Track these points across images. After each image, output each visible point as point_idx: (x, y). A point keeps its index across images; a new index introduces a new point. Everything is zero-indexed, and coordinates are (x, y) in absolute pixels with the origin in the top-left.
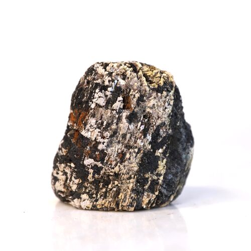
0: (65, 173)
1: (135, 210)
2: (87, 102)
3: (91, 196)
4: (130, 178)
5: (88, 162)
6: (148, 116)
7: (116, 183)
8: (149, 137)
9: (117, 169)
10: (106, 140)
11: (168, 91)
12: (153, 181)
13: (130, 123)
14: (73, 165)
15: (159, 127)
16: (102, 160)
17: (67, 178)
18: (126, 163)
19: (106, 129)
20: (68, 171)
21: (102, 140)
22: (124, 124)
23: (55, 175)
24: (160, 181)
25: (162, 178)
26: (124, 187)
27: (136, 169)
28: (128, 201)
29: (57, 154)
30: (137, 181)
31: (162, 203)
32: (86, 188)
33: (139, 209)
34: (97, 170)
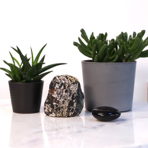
0: (48, 107)
1: (67, 117)
2: (54, 87)
3: (55, 113)
4: (66, 108)
5: (54, 103)
6: (71, 91)
7: (62, 109)
8: (71, 97)
9: (62, 105)
10: (59, 98)
11: (76, 84)
12: (72, 109)
13: (66, 93)
14: (50, 105)
15: (74, 94)
16: (58, 103)
17: (48, 108)
18: (65, 104)
19: (59, 95)
20: (49, 106)
21: (58, 98)
22: (64, 93)
23: (45, 107)
24: (74, 109)
25: (75, 108)
26: (64, 110)
27: (67, 105)
28: (65, 114)
29: (45, 101)
30: (68, 109)
31: (75, 115)
32: (54, 111)
33: (68, 116)
34: (57, 106)
